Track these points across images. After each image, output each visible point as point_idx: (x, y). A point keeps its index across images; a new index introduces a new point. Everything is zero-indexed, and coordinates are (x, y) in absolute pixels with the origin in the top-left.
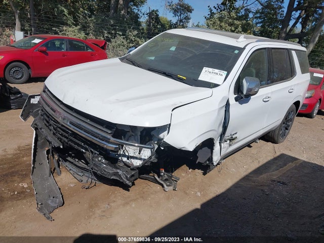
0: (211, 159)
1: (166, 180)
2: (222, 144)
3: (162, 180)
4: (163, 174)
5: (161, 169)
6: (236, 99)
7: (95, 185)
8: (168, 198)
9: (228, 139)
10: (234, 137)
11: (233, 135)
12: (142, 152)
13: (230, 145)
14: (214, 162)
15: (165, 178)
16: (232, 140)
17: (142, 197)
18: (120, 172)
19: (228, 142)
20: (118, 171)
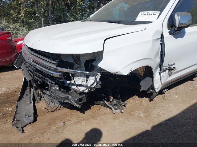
0: (152, 87)
1: (115, 105)
2: (162, 74)
3: (111, 105)
4: (112, 100)
5: (110, 97)
6: (170, 33)
7: (59, 109)
8: (115, 118)
9: (167, 69)
10: (172, 67)
11: (171, 65)
12: (88, 81)
13: (170, 75)
14: (156, 89)
15: (114, 104)
16: (170, 70)
17: (93, 117)
18: (70, 97)
19: (167, 71)
20: (69, 96)
